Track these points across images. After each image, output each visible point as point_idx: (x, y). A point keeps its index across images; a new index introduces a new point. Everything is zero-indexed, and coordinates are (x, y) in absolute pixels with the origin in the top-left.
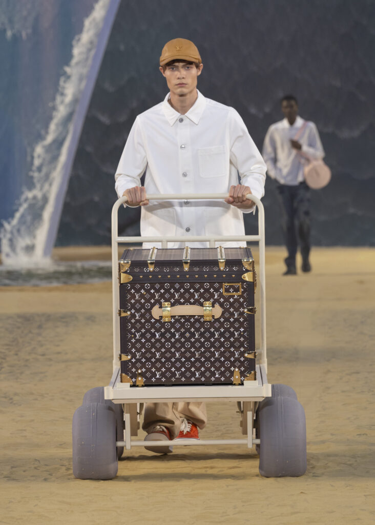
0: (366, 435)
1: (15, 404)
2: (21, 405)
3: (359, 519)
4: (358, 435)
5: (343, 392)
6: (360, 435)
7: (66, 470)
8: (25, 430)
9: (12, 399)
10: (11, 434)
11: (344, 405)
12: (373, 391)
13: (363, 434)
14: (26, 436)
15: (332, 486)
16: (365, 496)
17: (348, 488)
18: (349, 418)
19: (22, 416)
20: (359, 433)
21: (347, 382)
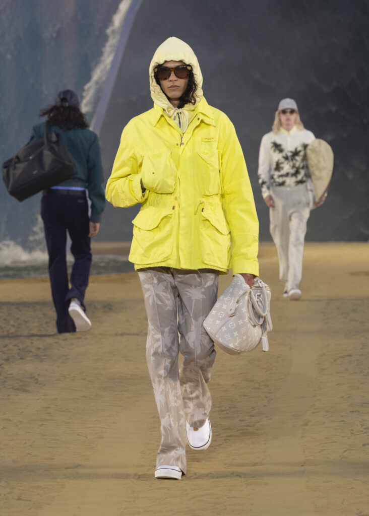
0: (359, 412)
1: (40, 384)
2: (45, 385)
3: (352, 488)
4: (351, 412)
5: (337, 373)
6: (352, 412)
8: (50, 408)
9: (37, 379)
10: (37, 411)
11: (337, 385)
12: (364, 372)
13: (356, 411)
14: (50, 413)
18: (342, 397)
19: (46, 395)
20: (351, 410)
21: (341, 364)
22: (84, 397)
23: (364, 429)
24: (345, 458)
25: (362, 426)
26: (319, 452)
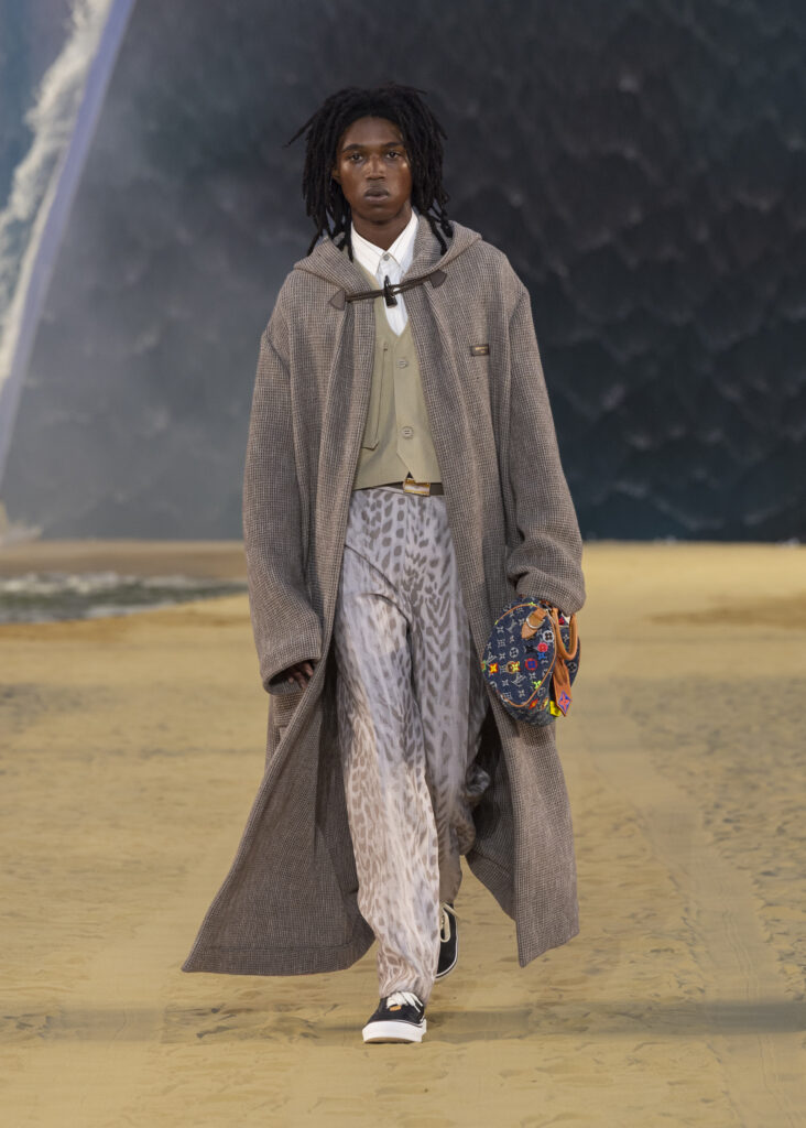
0: (672, 951)
4: (653, 951)
5: (621, 857)
6: (657, 951)
7: (18, 1027)
11: (621, 886)
13: (666, 950)
15: (598, 1062)
16: (670, 1084)
17: (634, 1067)
18: (633, 916)
21: (630, 836)
22: (12, 914)
23: (685, 992)
24: (638, 1062)
25: (681, 984)
26: (577, 1049)
